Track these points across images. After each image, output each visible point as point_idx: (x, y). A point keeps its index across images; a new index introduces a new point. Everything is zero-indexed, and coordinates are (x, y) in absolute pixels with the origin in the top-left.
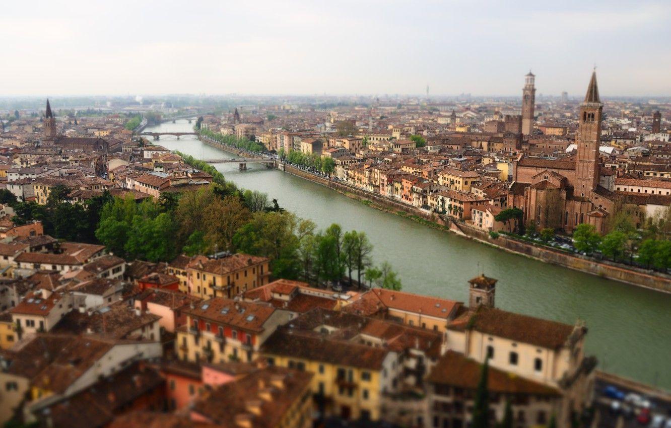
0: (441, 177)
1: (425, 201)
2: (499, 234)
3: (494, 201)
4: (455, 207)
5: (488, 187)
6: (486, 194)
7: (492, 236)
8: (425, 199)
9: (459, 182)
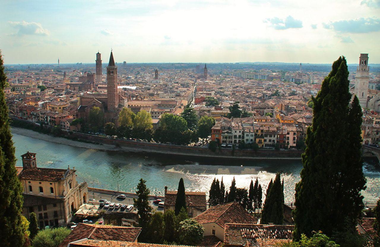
0: (48, 106)
1: (38, 119)
2: (73, 132)
3: (73, 116)
4: (52, 120)
5: (71, 109)
6: (69, 113)
7: (70, 133)
8: (38, 118)
9: (56, 108)
